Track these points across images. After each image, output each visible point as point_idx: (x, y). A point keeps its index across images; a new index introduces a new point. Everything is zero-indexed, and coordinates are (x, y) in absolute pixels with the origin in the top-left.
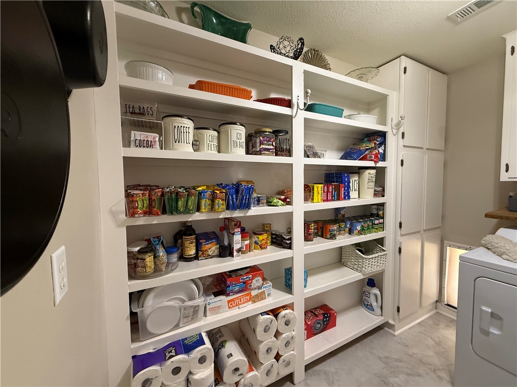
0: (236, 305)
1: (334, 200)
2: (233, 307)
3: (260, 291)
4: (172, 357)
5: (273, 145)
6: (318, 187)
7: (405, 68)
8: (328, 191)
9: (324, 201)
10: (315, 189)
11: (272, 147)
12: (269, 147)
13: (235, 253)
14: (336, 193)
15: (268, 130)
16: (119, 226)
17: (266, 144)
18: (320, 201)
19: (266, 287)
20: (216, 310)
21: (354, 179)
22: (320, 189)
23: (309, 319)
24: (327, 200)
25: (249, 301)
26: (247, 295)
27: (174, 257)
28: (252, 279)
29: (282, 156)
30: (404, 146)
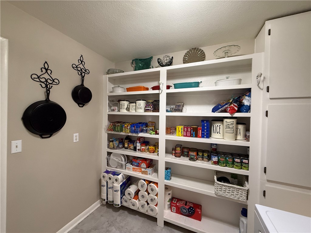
0: (135, 171)
1: (193, 137)
2: (134, 171)
3: (146, 170)
4: (110, 174)
5: (151, 108)
6: (179, 128)
7: (270, 30)
8: (187, 131)
9: (184, 136)
10: (177, 129)
11: (150, 108)
12: (149, 108)
13: (137, 150)
14: (194, 133)
15: (150, 101)
16: (106, 132)
17: (147, 107)
18: (180, 135)
19: (148, 170)
20: (129, 169)
21: (217, 125)
22: (180, 129)
23: (180, 203)
24: (187, 136)
25: (140, 172)
26: (140, 169)
27: (121, 146)
28: (141, 163)
29: (156, 112)
30: (271, 99)
